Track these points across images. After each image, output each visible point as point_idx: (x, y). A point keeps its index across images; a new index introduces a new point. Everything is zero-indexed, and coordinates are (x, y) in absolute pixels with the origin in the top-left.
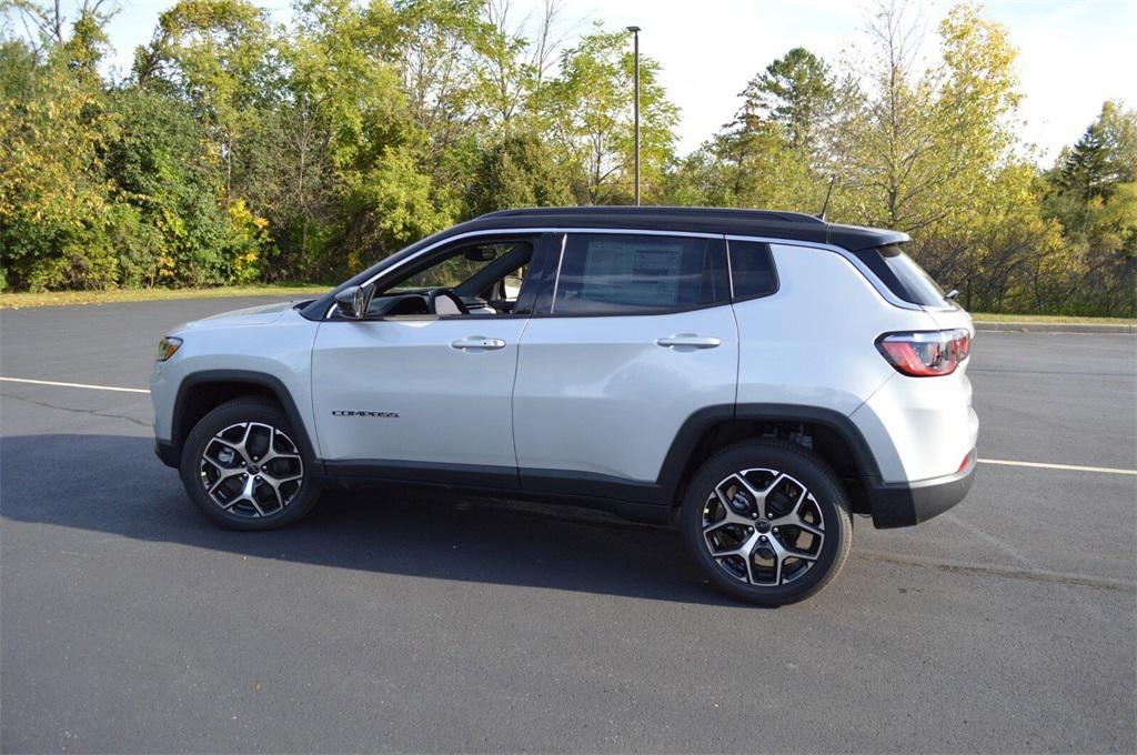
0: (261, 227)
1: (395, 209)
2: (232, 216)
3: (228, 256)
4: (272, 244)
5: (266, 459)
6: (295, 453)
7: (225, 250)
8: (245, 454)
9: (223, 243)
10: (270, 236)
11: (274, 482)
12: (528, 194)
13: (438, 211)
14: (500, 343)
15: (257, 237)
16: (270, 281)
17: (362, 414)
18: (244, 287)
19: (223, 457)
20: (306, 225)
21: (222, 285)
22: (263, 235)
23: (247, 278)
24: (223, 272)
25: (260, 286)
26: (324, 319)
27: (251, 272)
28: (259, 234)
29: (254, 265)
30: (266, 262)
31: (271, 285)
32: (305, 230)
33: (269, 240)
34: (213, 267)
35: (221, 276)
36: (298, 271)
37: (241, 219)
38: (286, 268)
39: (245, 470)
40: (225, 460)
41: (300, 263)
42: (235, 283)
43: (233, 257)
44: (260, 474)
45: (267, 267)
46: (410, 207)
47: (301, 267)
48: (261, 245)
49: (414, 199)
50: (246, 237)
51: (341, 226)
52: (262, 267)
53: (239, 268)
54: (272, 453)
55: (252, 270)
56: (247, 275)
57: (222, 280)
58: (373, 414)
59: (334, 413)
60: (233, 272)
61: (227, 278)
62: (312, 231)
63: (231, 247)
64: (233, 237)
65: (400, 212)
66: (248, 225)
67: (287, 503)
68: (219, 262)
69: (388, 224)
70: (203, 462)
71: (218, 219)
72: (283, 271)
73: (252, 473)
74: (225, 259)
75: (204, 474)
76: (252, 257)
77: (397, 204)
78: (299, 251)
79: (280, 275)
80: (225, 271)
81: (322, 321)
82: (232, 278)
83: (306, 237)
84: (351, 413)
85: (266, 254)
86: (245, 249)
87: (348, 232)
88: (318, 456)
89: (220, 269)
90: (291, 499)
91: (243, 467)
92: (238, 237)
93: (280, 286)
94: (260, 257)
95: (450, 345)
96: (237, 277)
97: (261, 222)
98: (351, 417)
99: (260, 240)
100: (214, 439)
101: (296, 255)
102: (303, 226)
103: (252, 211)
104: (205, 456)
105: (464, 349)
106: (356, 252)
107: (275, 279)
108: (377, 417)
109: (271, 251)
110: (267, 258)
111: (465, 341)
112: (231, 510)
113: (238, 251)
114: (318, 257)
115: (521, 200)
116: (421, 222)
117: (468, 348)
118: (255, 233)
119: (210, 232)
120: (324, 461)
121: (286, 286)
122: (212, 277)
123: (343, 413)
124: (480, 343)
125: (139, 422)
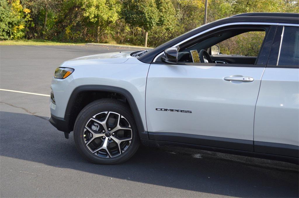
0: (27, 13)
1: (91, 7)
2: (13, 7)
3: (11, 26)
4: (31, 21)
5: (115, 130)
6: (129, 128)
7: (9, 23)
8: (105, 127)
9: (9, 20)
10: (30, 17)
11: (118, 141)
12: (153, 3)
13: (110, 9)
14: (251, 79)
15: (24, 18)
16: (29, 39)
17: (172, 110)
18: (17, 41)
19: (94, 128)
20: (47, 13)
21: (7, 39)
22: (27, 17)
23: (19, 37)
24: (8, 33)
25: (25, 41)
26: (152, 63)
27: (21, 34)
28: (25, 16)
29: (22, 31)
30: (28, 30)
31: (30, 40)
32: (46, 15)
33: (30, 19)
34: (4, 31)
35: (7, 35)
36: (42, 35)
37: (17, 9)
38: (37, 33)
39: (104, 135)
40: (95, 129)
41: (43, 31)
42: (13, 39)
43: (13, 26)
44: (111, 137)
45: (28, 32)
46: (97, 7)
47: (44, 32)
48: (26, 22)
49: (99, 3)
50: (19, 17)
51: (62, 14)
52: (26, 32)
53: (16, 32)
54: (119, 127)
55: (21, 33)
56: (19, 35)
57: (7, 37)
58: (178, 111)
59: (157, 109)
60: (12, 33)
61: (9, 36)
62: (50, 16)
63: (13, 22)
64: (13, 17)
65: (93, 9)
66: (20, 12)
67: (123, 152)
68: (6, 28)
69: (87, 14)
70: (85, 130)
71: (7, 8)
72: (35, 34)
73: (107, 136)
74: (9, 27)
75: (85, 136)
76: (22, 27)
77: (91, 5)
78: (43, 25)
79: (34, 36)
80: (9, 33)
81: (151, 63)
82: (12, 36)
83: (47, 19)
84: (166, 110)
85: (28, 26)
86: (19, 23)
87: (65, 18)
88: (146, 130)
89: (7, 32)
90: (125, 149)
91: (104, 133)
92: (15, 17)
93: (34, 41)
94: (25, 27)
95: (223, 78)
96: (14, 36)
97: (27, 11)
98: (166, 111)
99: (26, 19)
100: (91, 119)
101: (41, 27)
102: (45, 14)
103: (23, 6)
104: (86, 127)
105: (230, 81)
106: (69, 27)
107: (31, 38)
108: (180, 112)
109: (30, 25)
110: (29, 28)
111: (231, 77)
112: (96, 154)
113: (15, 24)
114: (51, 28)
115: (150, 6)
116: (103, 14)
117: (233, 80)
118: (23, 16)
119: (3, 14)
120: (148, 132)
121: (37, 41)
122: (3, 35)
123: (161, 109)
124: (241, 79)
125: (12, 105)
